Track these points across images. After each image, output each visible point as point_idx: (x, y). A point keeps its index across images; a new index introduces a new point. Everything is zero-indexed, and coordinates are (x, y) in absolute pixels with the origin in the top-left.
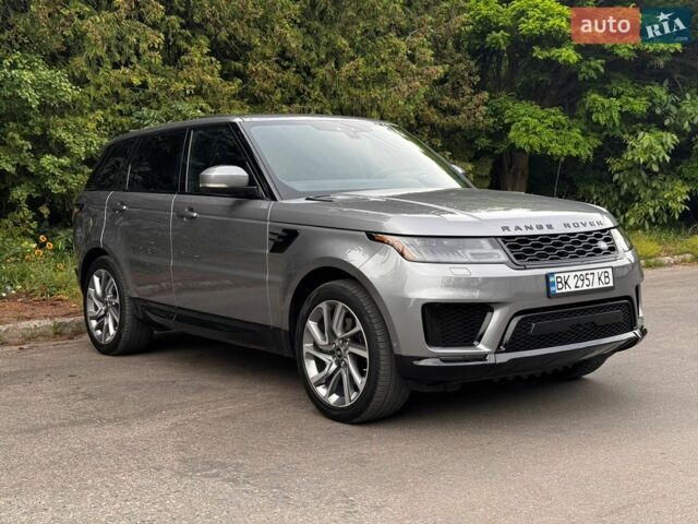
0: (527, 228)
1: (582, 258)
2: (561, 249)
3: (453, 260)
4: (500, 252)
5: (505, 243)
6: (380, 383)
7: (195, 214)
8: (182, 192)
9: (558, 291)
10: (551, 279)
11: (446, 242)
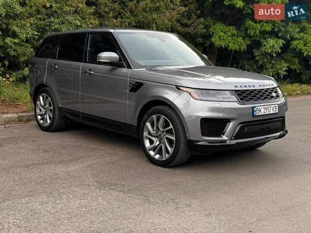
0: (245, 86)
1: (267, 100)
2: (258, 96)
3: (214, 100)
4: (234, 97)
5: (236, 93)
6: (180, 151)
7: (92, 72)
8: (85, 62)
9: (257, 114)
10: (255, 109)
11: (211, 92)
